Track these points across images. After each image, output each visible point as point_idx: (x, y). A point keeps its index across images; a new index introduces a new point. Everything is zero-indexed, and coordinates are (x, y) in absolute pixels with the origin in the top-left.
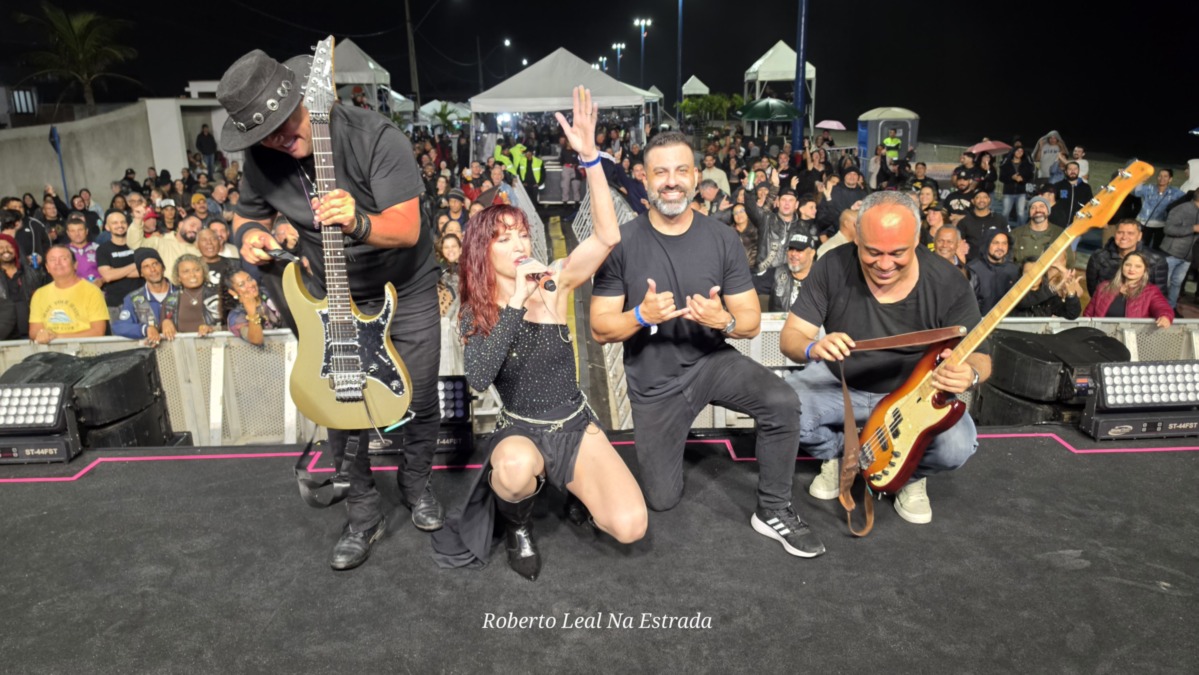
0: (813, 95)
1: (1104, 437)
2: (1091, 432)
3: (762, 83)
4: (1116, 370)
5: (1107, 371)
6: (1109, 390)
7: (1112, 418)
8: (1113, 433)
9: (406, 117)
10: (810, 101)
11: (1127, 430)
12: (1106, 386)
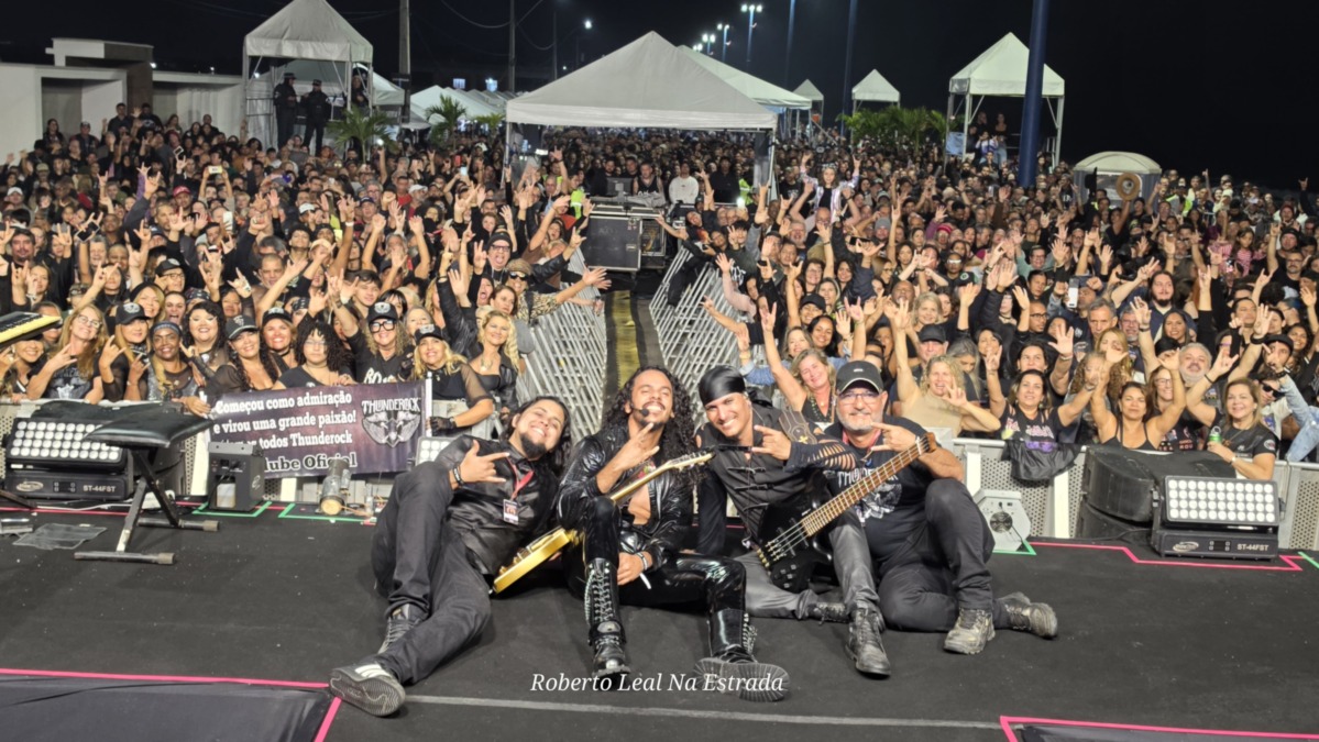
0: (1059, 124)
1: (1168, 552)
2: (1156, 547)
3: (976, 98)
4: (1183, 484)
5: (1172, 484)
6: (1173, 504)
7: (1176, 533)
8: (1178, 549)
9: (390, 114)
10: (1054, 132)
11: (1193, 547)
12: (1170, 499)
